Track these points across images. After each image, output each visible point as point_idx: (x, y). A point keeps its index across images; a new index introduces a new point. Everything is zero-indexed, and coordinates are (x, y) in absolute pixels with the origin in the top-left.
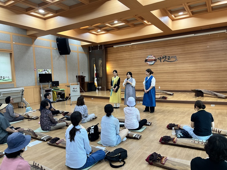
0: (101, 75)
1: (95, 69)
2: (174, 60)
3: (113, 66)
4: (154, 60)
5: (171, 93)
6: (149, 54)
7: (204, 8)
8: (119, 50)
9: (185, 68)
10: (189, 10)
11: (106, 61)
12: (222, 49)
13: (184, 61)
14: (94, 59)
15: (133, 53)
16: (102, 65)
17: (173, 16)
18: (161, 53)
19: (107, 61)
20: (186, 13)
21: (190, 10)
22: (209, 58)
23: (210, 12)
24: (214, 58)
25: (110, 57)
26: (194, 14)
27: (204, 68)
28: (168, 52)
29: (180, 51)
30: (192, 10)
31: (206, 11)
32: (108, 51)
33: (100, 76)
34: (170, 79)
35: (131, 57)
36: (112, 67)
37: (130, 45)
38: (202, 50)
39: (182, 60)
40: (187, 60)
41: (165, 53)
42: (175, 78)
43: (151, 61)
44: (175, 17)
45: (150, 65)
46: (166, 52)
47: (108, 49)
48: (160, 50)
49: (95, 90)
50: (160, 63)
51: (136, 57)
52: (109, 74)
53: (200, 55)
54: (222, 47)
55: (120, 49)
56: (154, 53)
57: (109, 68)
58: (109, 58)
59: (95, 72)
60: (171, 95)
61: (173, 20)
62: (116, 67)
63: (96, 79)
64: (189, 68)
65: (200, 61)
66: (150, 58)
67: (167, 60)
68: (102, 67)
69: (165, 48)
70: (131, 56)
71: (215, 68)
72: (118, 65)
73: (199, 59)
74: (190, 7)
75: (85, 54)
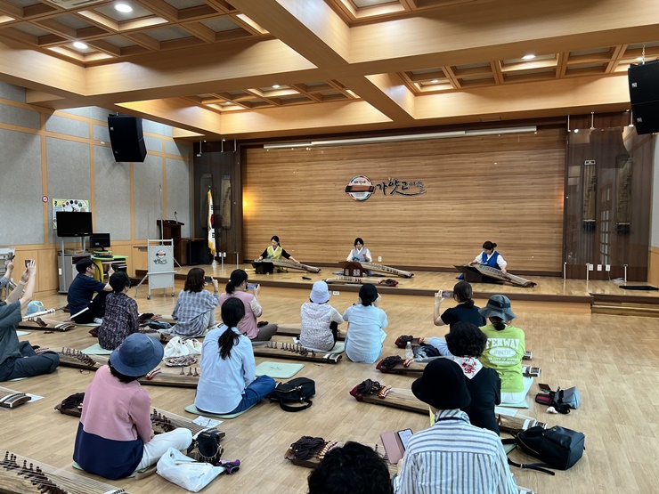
0: (227, 220)
1: (211, 203)
2: (417, 191)
3: (261, 199)
4: (368, 189)
5: (407, 273)
6: (357, 174)
7: (486, 75)
8: (278, 158)
9: (443, 213)
10: (452, 75)
11: (241, 183)
12: (525, 170)
13: (440, 196)
14: (209, 176)
15: (316, 166)
16: (229, 194)
17: (416, 85)
18: (385, 173)
19: (246, 183)
20: (448, 81)
21: (455, 75)
22: (497, 191)
23: (500, 84)
24: (507, 191)
25: (254, 172)
26: (464, 85)
27: (486, 215)
28: (404, 172)
29: (431, 171)
30: (459, 77)
31: (491, 81)
32: (248, 156)
33: (224, 225)
34: (407, 238)
35: (311, 178)
36: (259, 202)
37: (309, 147)
38: (482, 172)
39: (435, 193)
40: (446, 192)
41: (395, 172)
42: (418, 237)
43: (362, 190)
44: (422, 86)
45: (358, 201)
46: (399, 169)
47: (249, 151)
48: (384, 164)
49: (210, 263)
50: (382, 196)
51: (323, 178)
52: (249, 219)
53: (475, 183)
54: (525, 167)
55: (280, 155)
56: (370, 170)
57: (250, 204)
58: (252, 175)
59: (211, 212)
60: (406, 277)
61: (416, 94)
62: (270, 202)
63: (211, 231)
64: (451, 212)
65: (477, 198)
66: (359, 184)
67: (399, 190)
68: (231, 198)
69: (395, 160)
70: (311, 176)
71: (511, 216)
72: (276, 196)
73: (474, 192)
74: (456, 70)
75: (183, 163)
